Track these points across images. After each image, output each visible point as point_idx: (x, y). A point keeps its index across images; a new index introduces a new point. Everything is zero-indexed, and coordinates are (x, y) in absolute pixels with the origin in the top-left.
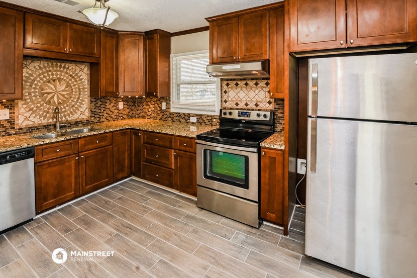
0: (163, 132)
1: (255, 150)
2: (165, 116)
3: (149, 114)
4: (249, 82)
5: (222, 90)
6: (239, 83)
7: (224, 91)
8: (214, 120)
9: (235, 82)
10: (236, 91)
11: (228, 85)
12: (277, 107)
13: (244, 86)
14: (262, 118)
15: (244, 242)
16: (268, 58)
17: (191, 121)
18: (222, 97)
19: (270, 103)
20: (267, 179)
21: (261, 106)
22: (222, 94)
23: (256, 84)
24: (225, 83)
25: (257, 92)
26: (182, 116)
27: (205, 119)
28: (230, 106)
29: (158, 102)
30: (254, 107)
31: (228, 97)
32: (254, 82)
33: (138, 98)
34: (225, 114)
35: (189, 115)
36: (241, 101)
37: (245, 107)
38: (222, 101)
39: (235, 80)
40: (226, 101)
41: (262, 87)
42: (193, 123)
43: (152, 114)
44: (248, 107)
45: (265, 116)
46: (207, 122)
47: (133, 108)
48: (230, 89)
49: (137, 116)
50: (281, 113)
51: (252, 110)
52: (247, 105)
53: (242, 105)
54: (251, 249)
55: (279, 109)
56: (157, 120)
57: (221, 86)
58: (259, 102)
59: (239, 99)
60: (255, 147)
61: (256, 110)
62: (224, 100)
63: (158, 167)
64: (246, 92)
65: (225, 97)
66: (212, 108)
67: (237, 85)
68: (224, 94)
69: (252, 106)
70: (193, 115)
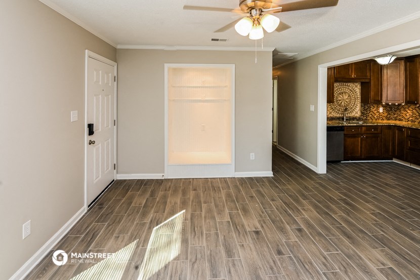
3: (407, 117)
29: (417, 109)
33: (398, 105)
43: (410, 118)
47: (390, 113)
49: (393, 119)
56: (416, 123)
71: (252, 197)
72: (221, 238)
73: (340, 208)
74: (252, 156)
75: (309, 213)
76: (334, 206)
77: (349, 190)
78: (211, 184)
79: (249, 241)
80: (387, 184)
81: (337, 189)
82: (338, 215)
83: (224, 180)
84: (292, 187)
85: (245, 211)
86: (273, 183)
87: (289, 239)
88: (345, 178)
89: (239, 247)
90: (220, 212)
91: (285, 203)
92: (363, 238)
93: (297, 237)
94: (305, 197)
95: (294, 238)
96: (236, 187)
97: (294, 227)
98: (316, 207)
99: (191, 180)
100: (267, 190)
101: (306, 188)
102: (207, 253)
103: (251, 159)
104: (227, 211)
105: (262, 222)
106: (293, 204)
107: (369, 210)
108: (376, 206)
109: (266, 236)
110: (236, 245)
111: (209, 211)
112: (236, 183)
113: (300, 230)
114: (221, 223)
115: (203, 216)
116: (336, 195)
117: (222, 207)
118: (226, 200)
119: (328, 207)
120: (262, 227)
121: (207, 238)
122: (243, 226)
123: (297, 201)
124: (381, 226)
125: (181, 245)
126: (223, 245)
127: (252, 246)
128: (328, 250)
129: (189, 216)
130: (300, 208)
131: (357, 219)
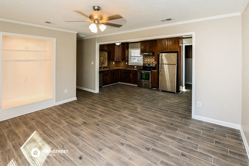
1: (151, 72)
3: (121, 66)
4: (150, 57)
8: (141, 67)
10: (147, 59)
11: (145, 57)
14: (153, 66)
19: (155, 62)
20: (153, 78)
21: (153, 63)
23: (152, 57)
26: (132, 66)
27: (139, 67)
28: (146, 63)
29: (125, 62)
33: (117, 61)
34: (144, 65)
35: (134, 66)
40: (144, 62)
41: (154, 58)
42: (135, 68)
45: (154, 65)
47: (116, 64)
49: (117, 66)
53: (149, 63)
56: (124, 67)
59: (148, 61)
64: (150, 59)
65: (144, 61)
66: (141, 64)
67: (147, 57)
68: (144, 59)
69: (151, 63)
70: (136, 66)
71: (72, 111)
72: (69, 132)
73: (110, 103)
74: (66, 91)
75: (100, 108)
76: (107, 103)
77: (110, 96)
78: (42, 113)
79: (83, 127)
80: (119, 91)
81: (106, 97)
82: (110, 105)
83: (50, 109)
84: (89, 101)
85: (73, 118)
86: (79, 102)
87: (98, 119)
88: (106, 92)
89: (81, 131)
90: (60, 123)
91: (89, 108)
92: (121, 109)
93: (101, 117)
94: (96, 103)
95: (100, 118)
96: (60, 110)
97: (98, 115)
98: (102, 105)
99: (25, 116)
100: (77, 106)
101: (94, 100)
102: (67, 140)
103: (65, 92)
104: (63, 121)
105: (84, 118)
106: (92, 107)
107: (118, 100)
108: (120, 99)
109: (89, 122)
110: (78, 131)
111: (52, 125)
112: (59, 108)
113: (100, 115)
114: (64, 127)
115: (51, 129)
116: (106, 99)
117: (59, 121)
118: (59, 117)
119: (106, 104)
120: (85, 120)
121: (61, 136)
122: (76, 123)
123: (94, 106)
124: (123, 104)
125: (49, 145)
126: (72, 134)
127: (86, 128)
128: (113, 117)
129: (42, 133)
130: (96, 108)
131: (116, 104)
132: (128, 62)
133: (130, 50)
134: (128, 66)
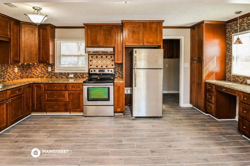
0: (61, 82)
1: (113, 84)
2: (51, 75)
3: (37, 75)
4: (103, 56)
5: (89, 60)
6: (98, 56)
7: (90, 60)
8: (85, 75)
9: (96, 56)
10: (97, 60)
11: (92, 57)
12: (116, 67)
13: (101, 58)
14: (110, 72)
15: (111, 121)
16: (114, 46)
17: (70, 77)
18: (89, 63)
19: (112, 65)
20: (117, 95)
21: (109, 67)
22: (89, 61)
23: (107, 57)
24: (91, 56)
25: (107, 60)
26: (64, 74)
27: (79, 75)
28: (93, 68)
29: (45, 67)
30: (106, 67)
31: (92, 63)
32: (105, 56)
33: (27, 65)
34: (92, 71)
35: (68, 74)
36: (99, 65)
37: (101, 68)
38: (89, 65)
39: (96, 55)
40: (91, 65)
41: (109, 59)
42: (71, 78)
43: (40, 75)
44: (103, 68)
45: (111, 71)
46: (80, 76)
47: (23, 72)
48: (93, 59)
49: (25, 77)
50: (117, 69)
51: (105, 69)
52: (102, 66)
53: (100, 67)
54: (115, 122)
55: (116, 68)
56: (44, 78)
57: (89, 58)
58: (108, 65)
59: (98, 64)
60: (112, 83)
61: (106, 69)
62: (90, 64)
63: (56, 102)
64: (102, 60)
65: (91, 63)
66: (84, 69)
67: (97, 57)
68: (90, 61)
69: (104, 67)
70: (71, 73)
132: (53, 66)
133: (57, 41)
134: (53, 75)
